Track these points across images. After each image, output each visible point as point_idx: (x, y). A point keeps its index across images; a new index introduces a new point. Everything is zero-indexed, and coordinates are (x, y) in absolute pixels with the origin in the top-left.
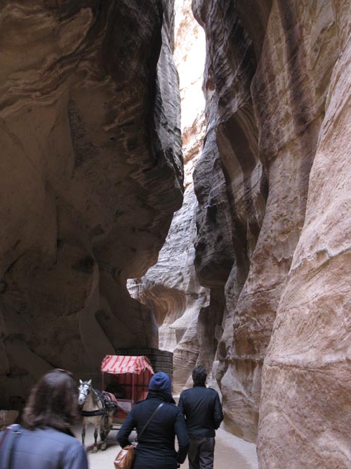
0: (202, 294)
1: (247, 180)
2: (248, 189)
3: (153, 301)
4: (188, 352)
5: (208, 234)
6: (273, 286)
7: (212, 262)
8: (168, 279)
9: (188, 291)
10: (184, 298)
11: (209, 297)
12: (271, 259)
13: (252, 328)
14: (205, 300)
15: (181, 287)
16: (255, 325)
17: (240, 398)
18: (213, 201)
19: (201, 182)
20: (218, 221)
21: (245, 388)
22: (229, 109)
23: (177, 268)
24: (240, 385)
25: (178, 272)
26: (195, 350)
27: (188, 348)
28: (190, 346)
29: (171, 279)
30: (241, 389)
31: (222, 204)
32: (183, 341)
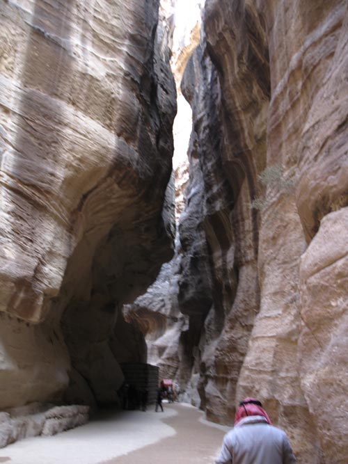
0: (182, 319)
1: (224, 255)
2: (225, 262)
3: (135, 320)
4: (169, 366)
5: (190, 277)
6: (239, 339)
7: (193, 299)
8: (151, 303)
9: (170, 315)
10: (165, 321)
11: (187, 322)
12: (238, 323)
13: (227, 359)
14: (184, 324)
15: (163, 311)
16: (229, 358)
17: (218, 399)
18: (195, 254)
19: (186, 234)
20: (200, 269)
21: (222, 395)
22: (214, 207)
23: (160, 295)
24: (218, 392)
25: (161, 298)
26: (175, 365)
27: (169, 363)
28: (171, 361)
29: (154, 304)
30: (219, 395)
31: (203, 257)
32: (165, 356)
